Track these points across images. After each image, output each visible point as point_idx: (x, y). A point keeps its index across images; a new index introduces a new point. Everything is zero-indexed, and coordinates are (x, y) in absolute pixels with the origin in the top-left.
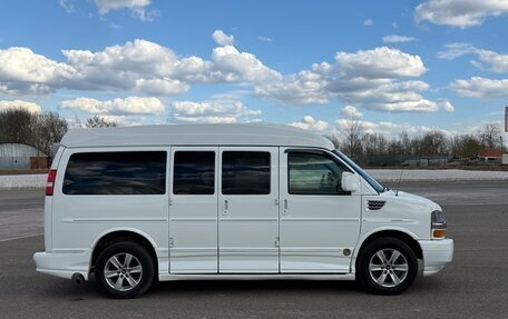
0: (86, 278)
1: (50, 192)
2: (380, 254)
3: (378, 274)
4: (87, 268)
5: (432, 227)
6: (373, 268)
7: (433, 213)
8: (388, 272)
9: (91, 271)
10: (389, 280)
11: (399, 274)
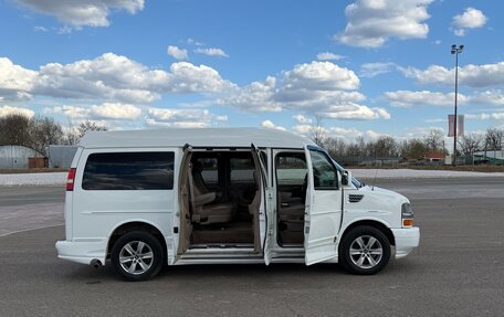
0: (103, 263)
1: (70, 187)
2: (359, 240)
3: (357, 257)
4: (104, 254)
5: (403, 217)
6: (353, 252)
7: (404, 205)
8: (365, 256)
9: (108, 257)
10: (366, 262)
11: (375, 257)
